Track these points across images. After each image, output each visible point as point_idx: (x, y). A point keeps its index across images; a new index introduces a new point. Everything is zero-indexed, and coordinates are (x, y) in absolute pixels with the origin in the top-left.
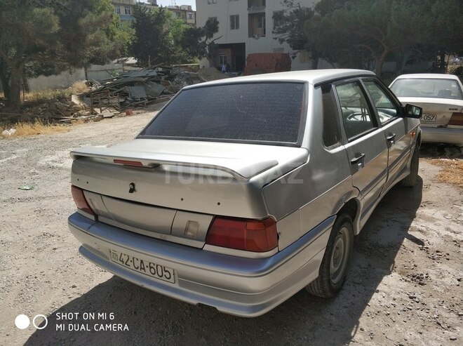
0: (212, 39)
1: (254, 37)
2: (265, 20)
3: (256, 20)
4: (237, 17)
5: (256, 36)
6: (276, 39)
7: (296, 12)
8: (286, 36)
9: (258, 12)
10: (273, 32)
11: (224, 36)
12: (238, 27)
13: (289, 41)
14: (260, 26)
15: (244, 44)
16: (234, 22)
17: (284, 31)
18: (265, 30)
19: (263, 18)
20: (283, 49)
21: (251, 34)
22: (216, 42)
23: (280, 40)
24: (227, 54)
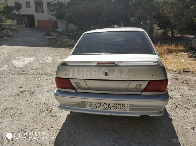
0: (19, 12)
1: (38, 12)
2: (43, 5)
3: (39, 5)
4: (29, 3)
5: (39, 12)
6: (49, 14)
7: (57, 3)
8: (54, 13)
9: (39, 1)
10: (48, 11)
11: (24, 11)
12: (30, 7)
13: (55, 15)
14: (41, 8)
15: (34, 15)
16: (28, 5)
17: (53, 11)
18: (43, 10)
19: (42, 4)
20: (52, 19)
21: (37, 11)
22: (21, 14)
23: (51, 15)
24: (25, 19)
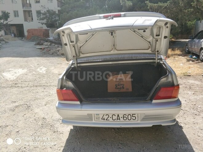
0: (7, 21)
1: (27, 21)
2: (32, 14)
3: (28, 14)
4: (17, 11)
5: (28, 21)
6: (39, 22)
7: (47, 11)
8: (45, 21)
9: (28, 10)
10: (38, 20)
11: (12, 20)
12: (18, 16)
13: (45, 24)
14: (30, 16)
15: (23, 24)
16: (16, 14)
17: (43, 19)
18: (32, 18)
19: (31, 13)
20: (42, 27)
21: (26, 20)
22: (9, 23)
23: (41, 23)
24: (14, 29)
